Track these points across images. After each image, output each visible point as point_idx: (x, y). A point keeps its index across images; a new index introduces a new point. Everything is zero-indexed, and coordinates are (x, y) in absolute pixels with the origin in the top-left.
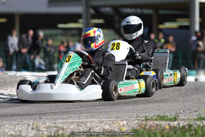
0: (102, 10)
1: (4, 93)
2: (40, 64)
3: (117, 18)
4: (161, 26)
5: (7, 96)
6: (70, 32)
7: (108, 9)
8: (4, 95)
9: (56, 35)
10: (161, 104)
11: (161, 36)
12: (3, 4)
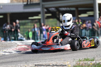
0: (50, 9)
1: (7, 51)
2: (21, 37)
3: (57, 13)
4: (80, 16)
5: (8, 53)
6: (34, 21)
7: (53, 9)
9: (28, 23)
10: (85, 53)
11: (80, 21)
12: (1, 8)
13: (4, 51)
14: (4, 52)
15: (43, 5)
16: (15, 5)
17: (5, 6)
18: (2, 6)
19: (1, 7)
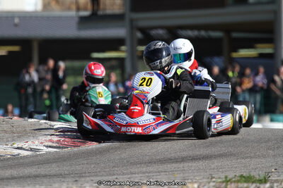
0: (153, 32)
1: (24, 147)
4: (235, 55)
5: (27, 150)
6: (108, 64)
7: (161, 32)
8: (24, 149)
10: (243, 161)
12: (16, 25)
13: (16, 146)
14: (18, 148)
15: (132, 21)
16: (54, 17)
17: (26, 17)
18: (19, 17)
19: (17, 21)
